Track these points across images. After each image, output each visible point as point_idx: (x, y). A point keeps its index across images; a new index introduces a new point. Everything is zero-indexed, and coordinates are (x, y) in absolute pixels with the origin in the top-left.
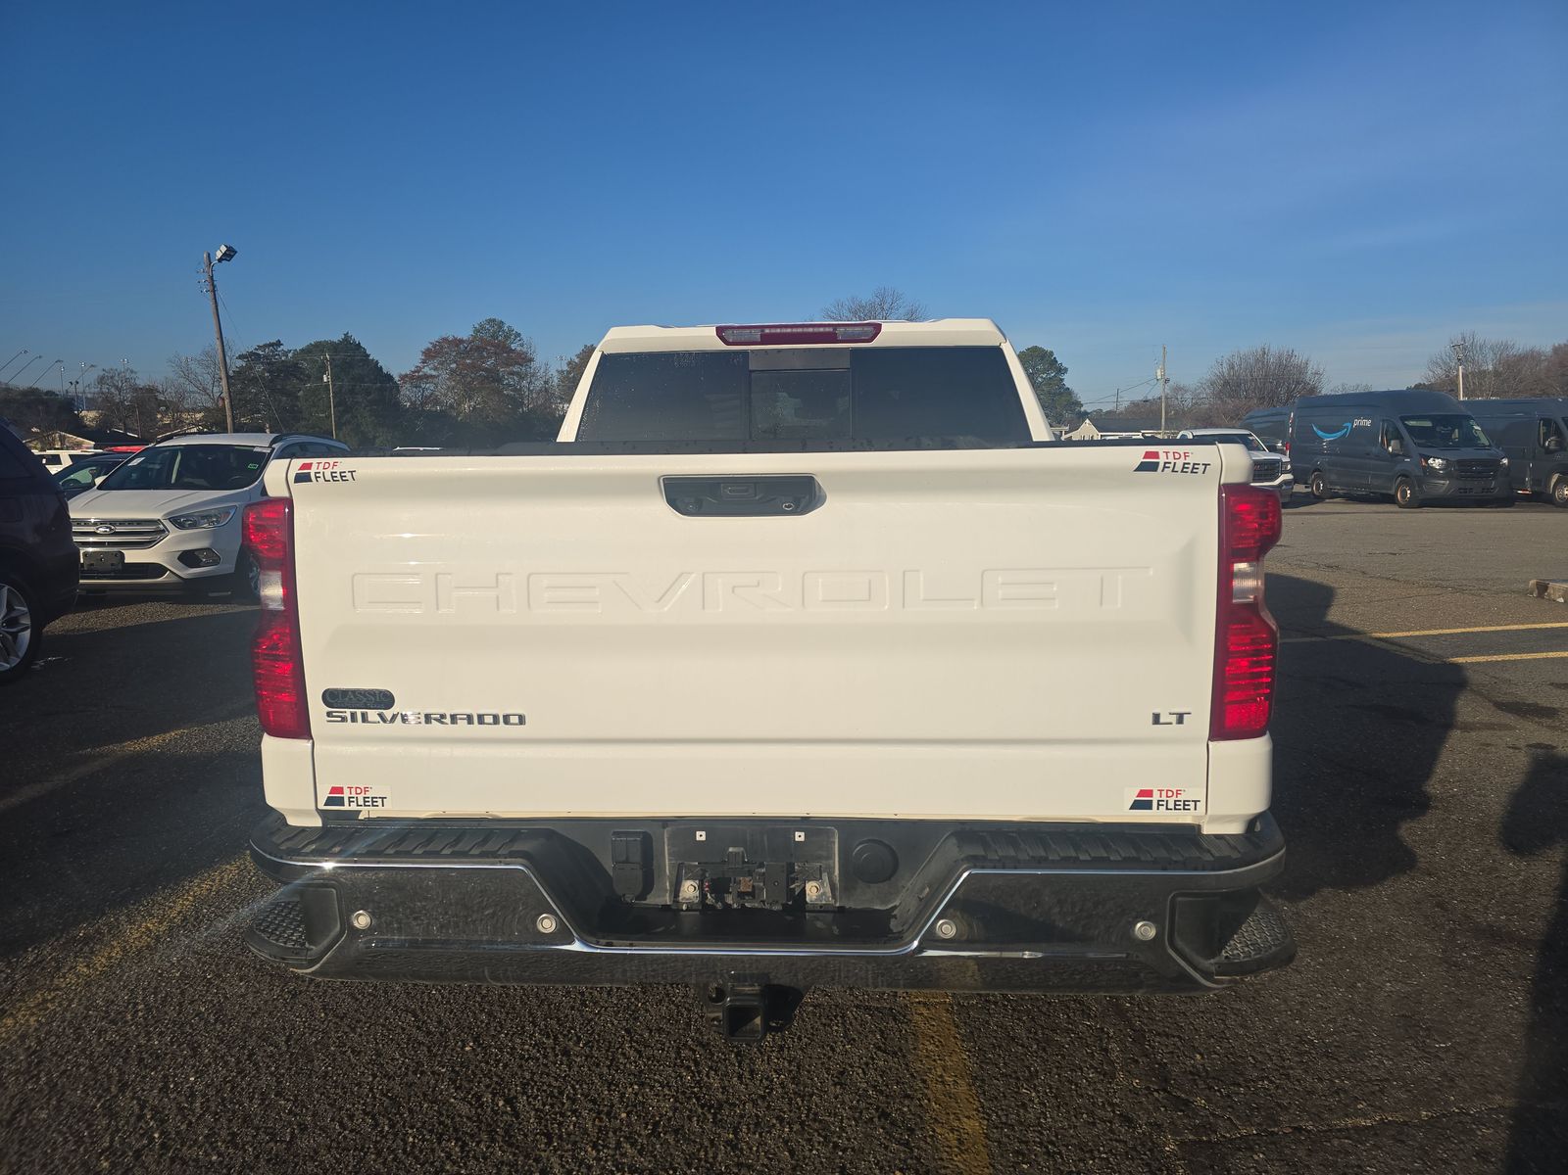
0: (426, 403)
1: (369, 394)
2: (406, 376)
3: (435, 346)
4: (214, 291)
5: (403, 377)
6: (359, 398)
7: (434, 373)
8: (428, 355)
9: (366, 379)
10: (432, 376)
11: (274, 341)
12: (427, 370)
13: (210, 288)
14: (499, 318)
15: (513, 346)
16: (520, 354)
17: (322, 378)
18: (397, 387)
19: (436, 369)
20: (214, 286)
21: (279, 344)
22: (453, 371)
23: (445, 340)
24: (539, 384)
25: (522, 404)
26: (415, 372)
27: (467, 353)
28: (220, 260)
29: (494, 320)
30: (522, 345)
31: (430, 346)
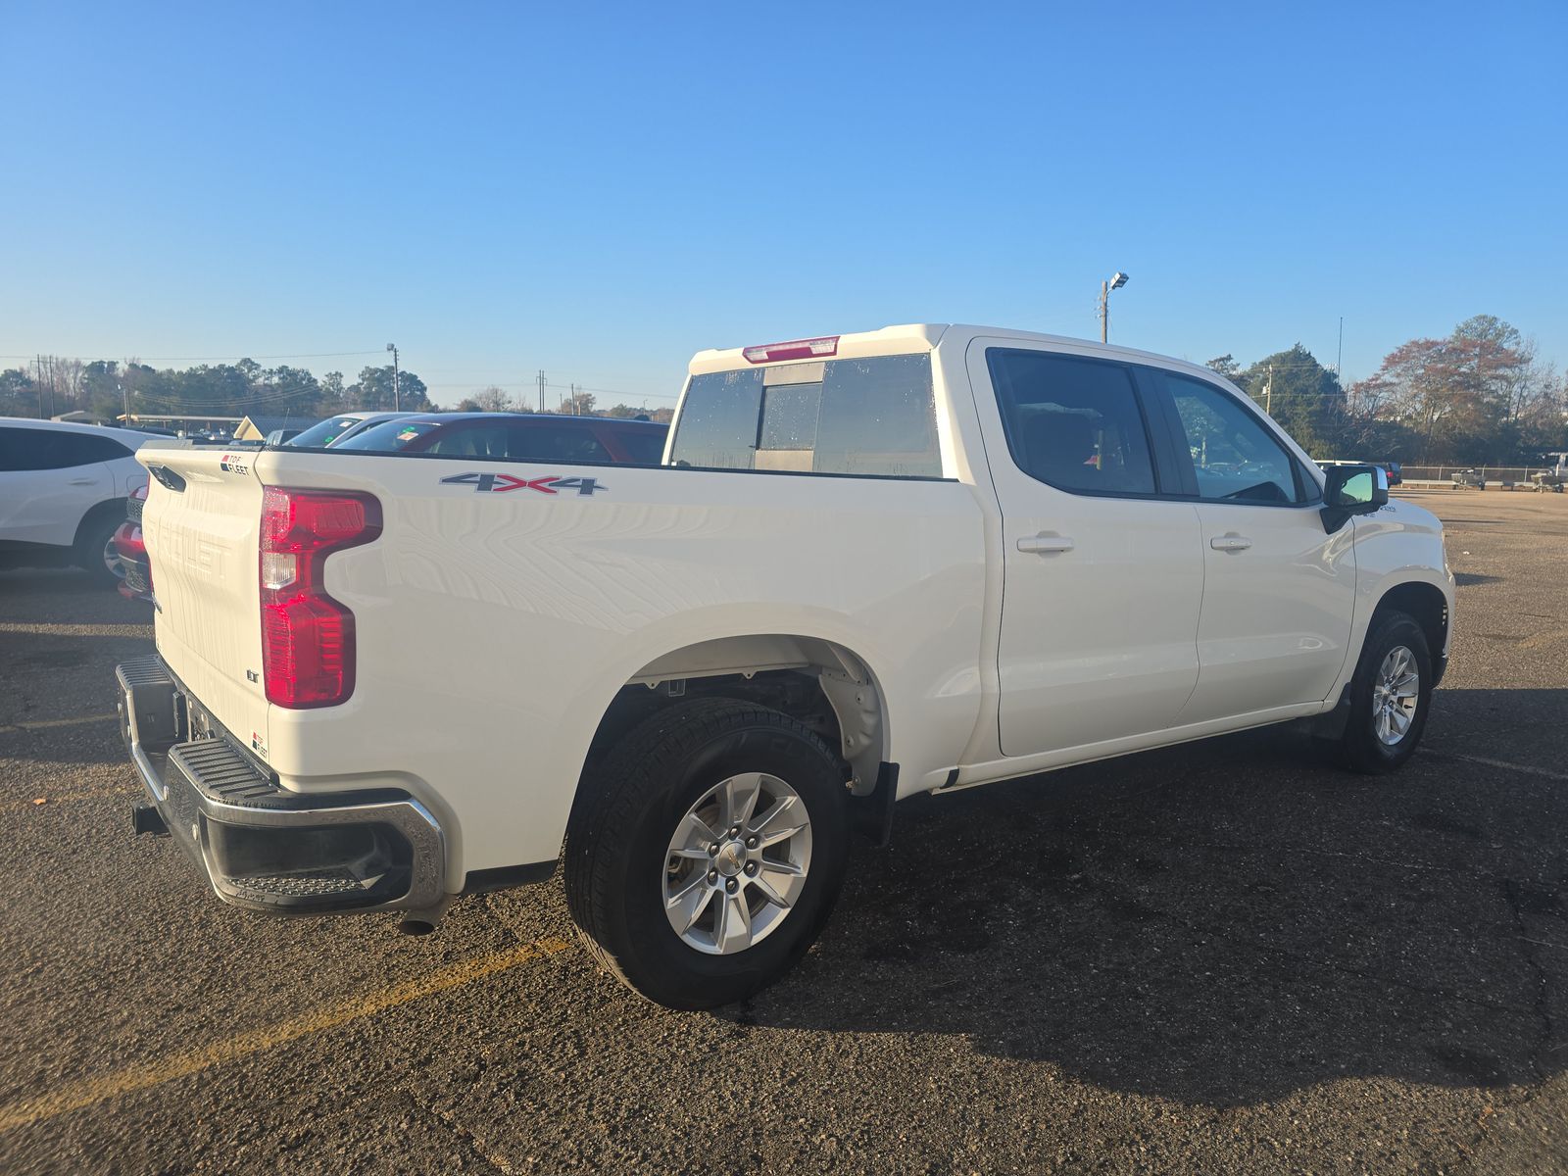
0: (1377, 414)
1: (1310, 404)
2: (1362, 384)
3: (1401, 351)
4: (1106, 316)
5: (1358, 387)
6: (1299, 410)
7: (1395, 380)
8: (1392, 361)
9: (1311, 389)
10: (1391, 384)
11: (1225, 356)
12: (1388, 378)
13: (1103, 313)
14: (1491, 314)
15: (1505, 346)
16: (1510, 355)
17: (1262, 390)
18: (1343, 396)
19: (1398, 375)
20: (1106, 311)
21: (1229, 358)
22: (1418, 378)
23: (1415, 343)
24: (1536, 389)
25: (1507, 413)
26: (1373, 380)
27: (1441, 357)
28: (1114, 287)
29: (1484, 317)
30: (1518, 344)
31: (1395, 351)
